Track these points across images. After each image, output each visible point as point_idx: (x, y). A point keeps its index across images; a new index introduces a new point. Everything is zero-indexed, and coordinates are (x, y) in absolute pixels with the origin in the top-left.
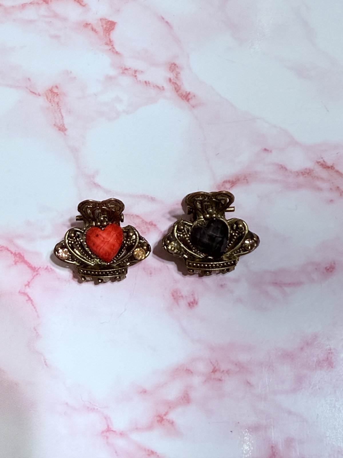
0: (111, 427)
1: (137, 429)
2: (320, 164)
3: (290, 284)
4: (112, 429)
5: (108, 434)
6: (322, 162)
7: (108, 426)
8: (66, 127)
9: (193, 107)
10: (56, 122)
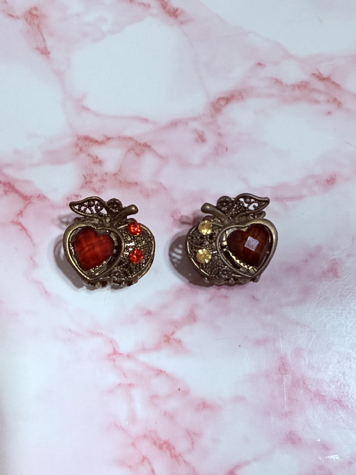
0: (117, 349)
1: (144, 350)
2: (316, 76)
3: (291, 198)
4: (118, 352)
5: (114, 357)
6: (318, 74)
7: (114, 349)
8: (49, 49)
9: (182, 23)
10: (37, 45)
